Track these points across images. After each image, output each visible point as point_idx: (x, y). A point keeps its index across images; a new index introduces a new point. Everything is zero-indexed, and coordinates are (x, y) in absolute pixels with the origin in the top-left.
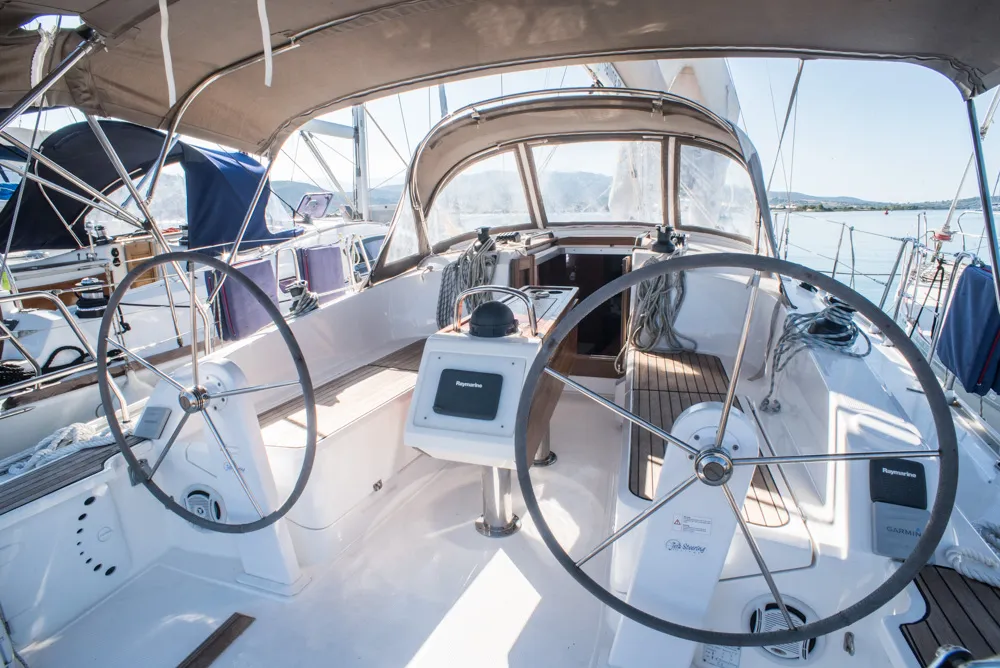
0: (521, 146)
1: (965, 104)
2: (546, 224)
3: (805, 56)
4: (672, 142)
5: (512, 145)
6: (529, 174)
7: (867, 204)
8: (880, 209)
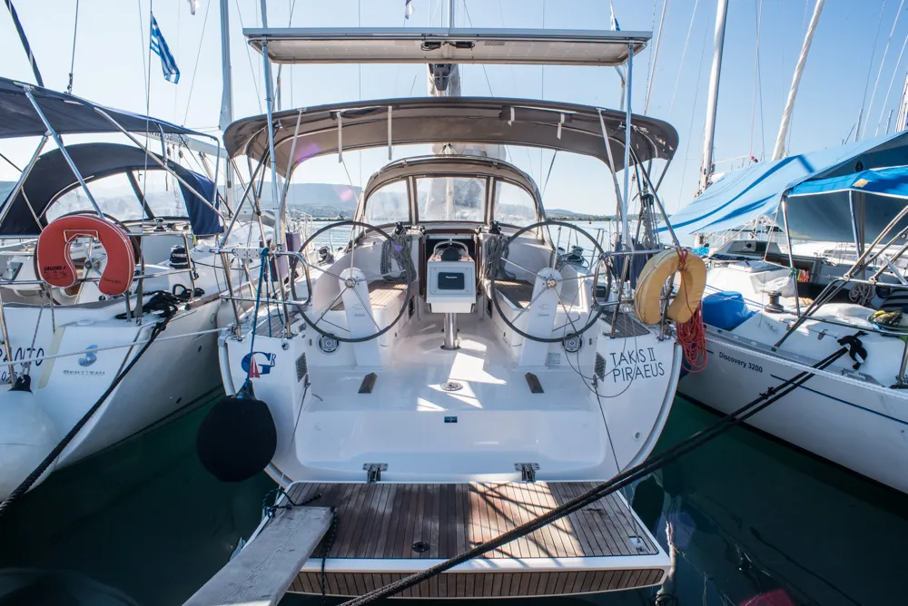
0: (411, 178)
1: (611, 176)
2: (418, 222)
3: (557, 149)
4: (492, 179)
5: (405, 177)
6: (413, 195)
7: (576, 215)
8: (586, 220)
